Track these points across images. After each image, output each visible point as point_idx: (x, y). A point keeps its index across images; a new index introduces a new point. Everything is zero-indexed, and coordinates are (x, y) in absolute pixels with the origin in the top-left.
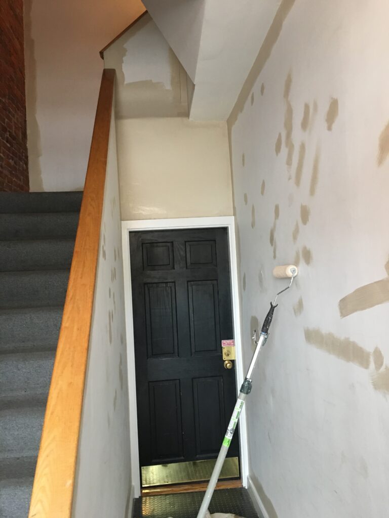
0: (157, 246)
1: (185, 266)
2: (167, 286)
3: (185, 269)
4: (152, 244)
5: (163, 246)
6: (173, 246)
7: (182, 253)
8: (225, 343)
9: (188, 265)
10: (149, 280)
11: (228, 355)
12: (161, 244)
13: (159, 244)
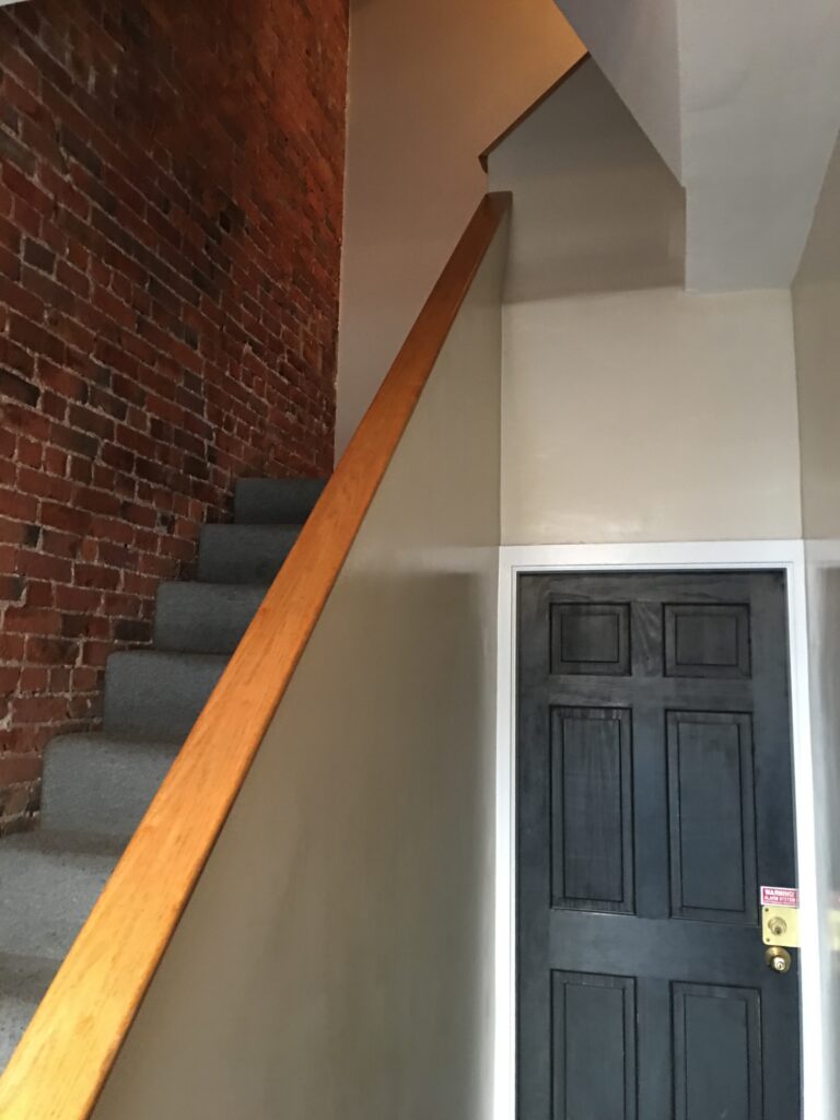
0: (589, 614)
1: (661, 667)
2: (609, 718)
3: (660, 675)
4: (577, 607)
5: (603, 614)
6: (629, 614)
7: (655, 635)
8: (771, 897)
9: (668, 666)
10: (564, 699)
11: (778, 931)
12: (599, 607)
13: (592, 608)
